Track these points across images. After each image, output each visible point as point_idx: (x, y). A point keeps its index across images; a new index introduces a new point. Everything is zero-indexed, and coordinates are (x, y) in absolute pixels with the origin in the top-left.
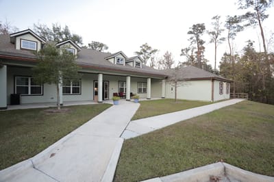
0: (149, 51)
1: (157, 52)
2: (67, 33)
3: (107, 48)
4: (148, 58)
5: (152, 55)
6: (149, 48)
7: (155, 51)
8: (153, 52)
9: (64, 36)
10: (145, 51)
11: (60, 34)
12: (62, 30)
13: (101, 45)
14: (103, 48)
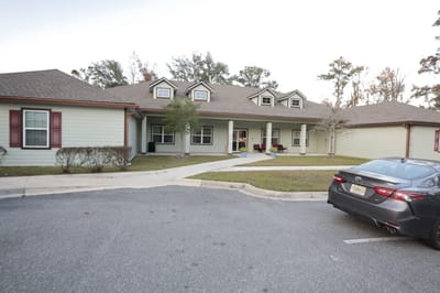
0: (347, 71)
1: (363, 73)
2: (209, 61)
3: (268, 74)
4: (344, 84)
5: (354, 78)
6: (347, 66)
7: (359, 69)
8: (353, 72)
9: (205, 66)
10: (339, 72)
11: (201, 64)
12: (203, 59)
13: (260, 71)
14: (262, 75)
